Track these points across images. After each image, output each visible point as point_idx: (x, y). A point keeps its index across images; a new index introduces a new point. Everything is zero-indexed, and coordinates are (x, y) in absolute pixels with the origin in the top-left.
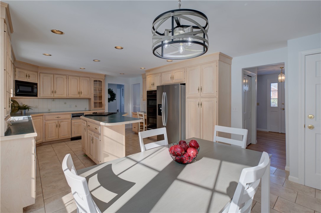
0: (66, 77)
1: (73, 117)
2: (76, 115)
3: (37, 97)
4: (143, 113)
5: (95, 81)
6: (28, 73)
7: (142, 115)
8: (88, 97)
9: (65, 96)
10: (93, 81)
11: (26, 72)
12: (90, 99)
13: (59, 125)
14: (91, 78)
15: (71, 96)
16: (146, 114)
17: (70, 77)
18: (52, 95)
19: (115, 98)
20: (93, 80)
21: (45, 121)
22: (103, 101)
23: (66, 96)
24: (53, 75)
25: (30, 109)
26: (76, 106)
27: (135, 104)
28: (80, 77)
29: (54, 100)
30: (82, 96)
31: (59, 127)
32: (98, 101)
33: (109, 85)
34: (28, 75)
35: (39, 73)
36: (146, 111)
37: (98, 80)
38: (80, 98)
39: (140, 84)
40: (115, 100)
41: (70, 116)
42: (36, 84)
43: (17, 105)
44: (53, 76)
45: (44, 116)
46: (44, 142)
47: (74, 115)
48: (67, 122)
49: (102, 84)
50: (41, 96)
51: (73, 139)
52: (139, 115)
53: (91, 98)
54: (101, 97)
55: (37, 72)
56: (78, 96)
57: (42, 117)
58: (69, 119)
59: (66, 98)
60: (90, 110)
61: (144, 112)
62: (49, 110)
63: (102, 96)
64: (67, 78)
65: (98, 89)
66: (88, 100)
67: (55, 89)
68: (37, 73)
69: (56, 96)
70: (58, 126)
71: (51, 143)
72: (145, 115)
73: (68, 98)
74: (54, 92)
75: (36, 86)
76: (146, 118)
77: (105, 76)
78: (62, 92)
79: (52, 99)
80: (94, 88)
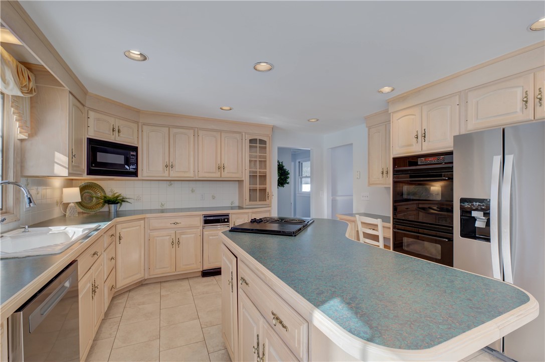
0: (194, 131)
1: (207, 222)
2: (212, 218)
3: (136, 178)
4: (378, 222)
5: (251, 141)
6: (118, 123)
7: (377, 226)
8: (237, 176)
9: (190, 175)
10: (248, 141)
11: (112, 121)
12: (240, 182)
13: (177, 240)
14: (244, 134)
15: (203, 175)
16: (391, 225)
17: (201, 133)
18: (166, 174)
19: (288, 180)
20: (249, 137)
21: (149, 231)
22: (268, 186)
23: (192, 176)
24: (168, 129)
25: (127, 202)
26: (214, 198)
27: (334, 192)
28: (221, 131)
29: (171, 185)
30: (226, 175)
31: (177, 246)
32: (258, 186)
33: (281, 150)
34: (117, 130)
35: (140, 124)
36: (390, 214)
37: (258, 138)
38: (221, 179)
39: (352, 144)
40: (288, 183)
41: (199, 221)
42: (135, 149)
43: (103, 194)
44: (168, 132)
45: (146, 220)
46: (146, 278)
47: (208, 218)
48: (193, 235)
49: (265, 148)
50: (145, 174)
51: (206, 274)
52: (362, 223)
53: (243, 179)
54: (263, 177)
55: (137, 123)
56: (216, 175)
57: (143, 221)
58: (197, 227)
59: (194, 179)
60: (240, 206)
61: (384, 219)
62: (162, 204)
63: (266, 176)
64: (196, 135)
65: (258, 159)
66: (237, 185)
67: (171, 161)
68: (136, 125)
69: (174, 174)
70: (176, 243)
71: (161, 281)
72: (383, 227)
73: (197, 179)
74: (169, 166)
75: (135, 154)
76: (390, 235)
77: (274, 128)
78: (185, 166)
79: (168, 182)
80: (250, 156)
